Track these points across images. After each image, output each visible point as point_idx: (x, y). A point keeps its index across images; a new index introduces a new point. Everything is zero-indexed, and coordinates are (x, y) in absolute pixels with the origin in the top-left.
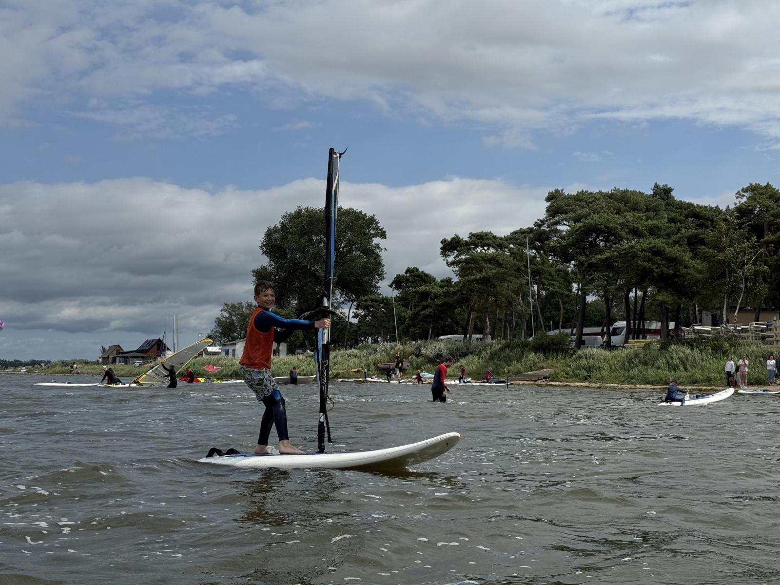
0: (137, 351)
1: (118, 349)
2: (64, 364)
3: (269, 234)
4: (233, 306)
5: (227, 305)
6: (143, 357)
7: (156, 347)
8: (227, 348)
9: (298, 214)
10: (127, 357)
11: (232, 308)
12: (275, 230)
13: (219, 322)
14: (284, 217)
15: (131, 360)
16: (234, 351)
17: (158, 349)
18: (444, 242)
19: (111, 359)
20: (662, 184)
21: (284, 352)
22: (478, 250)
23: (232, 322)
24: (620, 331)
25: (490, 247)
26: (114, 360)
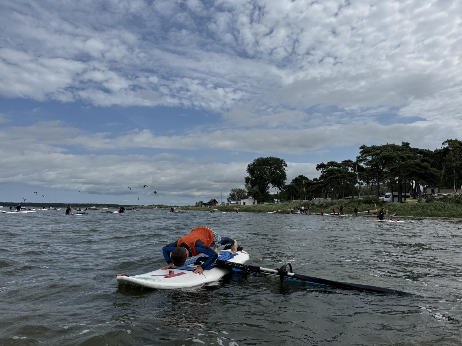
0: (208, 203)
1: (202, 202)
2: (186, 207)
3: (249, 166)
4: (235, 189)
5: (232, 189)
6: (210, 205)
7: (214, 202)
8: (237, 202)
9: (259, 159)
10: (205, 205)
11: (234, 190)
12: (251, 165)
13: (231, 195)
14: (254, 161)
15: (207, 206)
16: (240, 203)
17: (215, 202)
18: (318, 165)
19: (200, 205)
20: (405, 142)
21: (256, 203)
22: (330, 167)
23: (234, 194)
24: (389, 196)
25: (335, 166)
26: (201, 206)
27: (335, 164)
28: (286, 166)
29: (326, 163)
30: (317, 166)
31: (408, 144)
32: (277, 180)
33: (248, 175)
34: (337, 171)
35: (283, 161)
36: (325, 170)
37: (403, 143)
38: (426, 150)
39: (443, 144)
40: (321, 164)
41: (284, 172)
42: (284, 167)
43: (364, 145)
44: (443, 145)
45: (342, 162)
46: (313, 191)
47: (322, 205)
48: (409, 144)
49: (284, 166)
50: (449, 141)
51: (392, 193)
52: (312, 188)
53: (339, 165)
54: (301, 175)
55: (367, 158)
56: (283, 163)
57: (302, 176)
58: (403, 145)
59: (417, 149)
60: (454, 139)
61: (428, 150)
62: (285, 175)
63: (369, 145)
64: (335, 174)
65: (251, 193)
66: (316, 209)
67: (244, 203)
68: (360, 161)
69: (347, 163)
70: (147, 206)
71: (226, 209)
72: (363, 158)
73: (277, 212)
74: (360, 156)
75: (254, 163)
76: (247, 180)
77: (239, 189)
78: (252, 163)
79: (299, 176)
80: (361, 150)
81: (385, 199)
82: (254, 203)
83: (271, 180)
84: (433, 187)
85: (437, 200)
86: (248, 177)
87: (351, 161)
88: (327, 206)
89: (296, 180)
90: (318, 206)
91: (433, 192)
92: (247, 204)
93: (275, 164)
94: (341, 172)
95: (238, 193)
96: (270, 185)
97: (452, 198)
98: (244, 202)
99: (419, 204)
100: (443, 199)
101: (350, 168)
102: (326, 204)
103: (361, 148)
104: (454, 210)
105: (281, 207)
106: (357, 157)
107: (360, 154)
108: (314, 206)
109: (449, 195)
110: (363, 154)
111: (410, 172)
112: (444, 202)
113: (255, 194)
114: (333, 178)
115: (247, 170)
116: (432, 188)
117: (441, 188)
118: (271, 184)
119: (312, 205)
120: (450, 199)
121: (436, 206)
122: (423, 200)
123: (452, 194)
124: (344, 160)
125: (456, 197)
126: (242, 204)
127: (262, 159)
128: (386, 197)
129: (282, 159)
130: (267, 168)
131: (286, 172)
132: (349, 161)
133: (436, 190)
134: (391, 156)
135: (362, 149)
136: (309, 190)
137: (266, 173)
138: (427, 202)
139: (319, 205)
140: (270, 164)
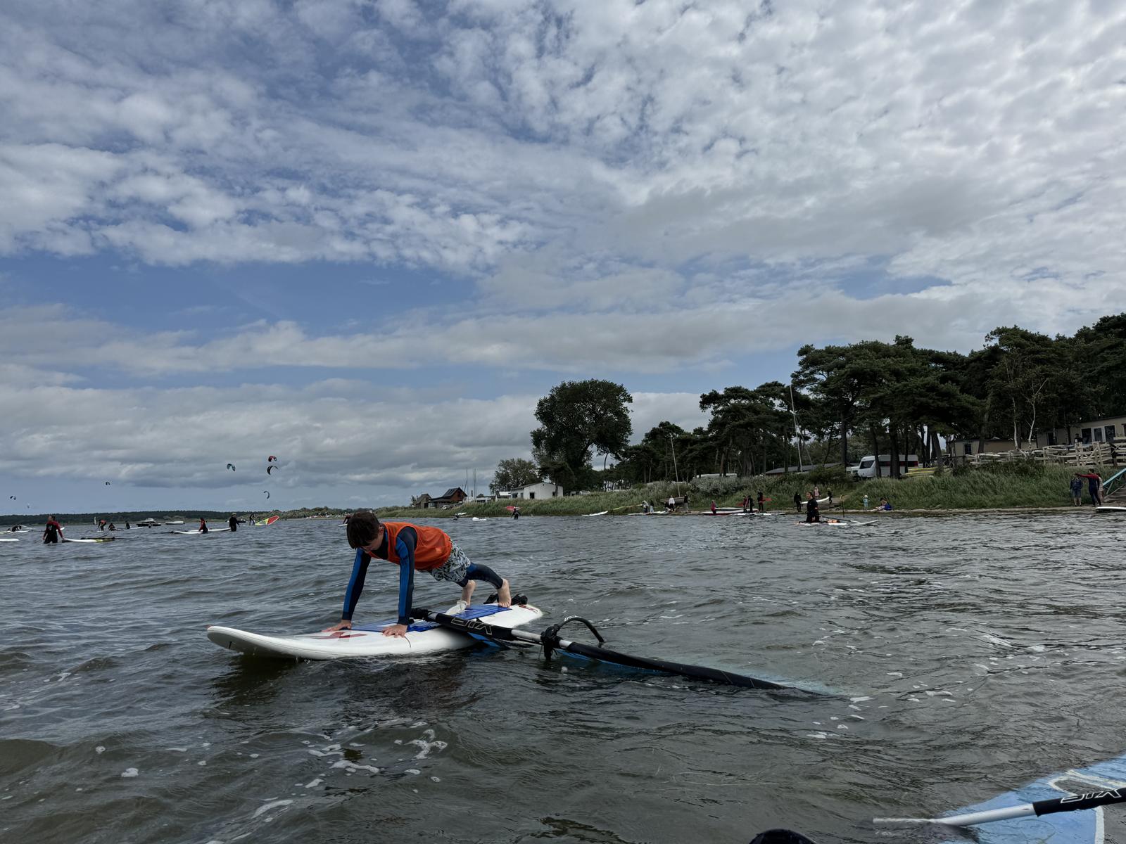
0: (443, 498)
1: (427, 497)
2: (388, 510)
3: (541, 404)
4: (507, 462)
5: (503, 461)
6: (449, 502)
7: (456, 494)
8: (514, 492)
9: (563, 387)
10: (436, 502)
11: (506, 464)
12: (546, 401)
13: (498, 475)
14: (553, 390)
15: (439, 504)
16: (522, 494)
17: (459, 496)
18: (703, 396)
19: (423, 505)
20: (902, 335)
21: (560, 494)
22: (732, 401)
23: (507, 474)
24: (869, 464)
25: (744, 398)
26: (426, 505)
27: (743, 394)
28: (630, 400)
29: (721, 392)
30: (701, 400)
31: (908, 341)
32: (609, 435)
33: (538, 425)
34: (749, 408)
35: (621, 389)
36: (720, 408)
37: (898, 338)
38: (950, 354)
39: (988, 338)
40: (711, 394)
41: (626, 415)
42: (625, 404)
43: (807, 346)
44: (987, 340)
45: (761, 387)
46: (694, 458)
47: (716, 491)
48: (911, 340)
49: (625, 400)
50: (1000, 332)
51: (877, 458)
52: (691, 451)
53: (751, 396)
54: (664, 421)
55: (817, 376)
56: (623, 395)
57: (669, 423)
58: (898, 344)
59: (931, 352)
60: (1011, 327)
61: (955, 352)
62: (628, 423)
63: (820, 346)
64: (744, 417)
65: (548, 468)
66: (702, 501)
67: (532, 495)
68: (801, 384)
69: (771, 389)
70: (288, 513)
71: (488, 510)
72: (805, 376)
73: (611, 513)
74: (799, 373)
75: (552, 397)
76: (537, 437)
77: (519, 461)
78: (548, 397)
79: (662, 424)
80: (801, 358)
81: (861, 472)
82: (554, 494)
83: (595, 436)
84: (967, 438)
85: (977, 469)
86: (539, 431)
87: (780, 385)
88: (727, 493)
89: (653, 435)
90: (707, 495)
91: (968, 450)
92: (537, 497)
93: (603, 396)
94: (757, 413)
95: (515, 471)
96: (593, 448)
97: (1011, 463)
98: (532, 491)
99: (939, 480)
100: (992, 466)
101: (777, 402)
102: (725, 488)
103: (801, 353)
104: (1014, 490)
105: (621, 501)
106: (793, 376)
107: (799, 368)
108: (698, 495)
109: (1002, 457)
110: (807, 368)
111: (915, 406)
112: (993, 472)
113: (557, 471)
114: (741, 426)
115: (536, 415)
116: (966, 442)
117: (985, 440)
118: (595, 446)
119: (692, 491)
120: (1006, 466)
121: (975, 482)
122: (947, 470)
123: (1009, 453)
124: (763, 383)
125: (1019, 461)
126: (527, 496)
127: (573, 385)
128: (862, 467)
129: (619, 384)
130: (583, 408)
131: (630, 416)
132: (776, 384)
133: (975, 445)
134: (872, 371)
135: (805, 356)
136: (685, 457)
137: (583, 419)
138: (955, 474)
139: (708, 491)
140: (591, 398)
